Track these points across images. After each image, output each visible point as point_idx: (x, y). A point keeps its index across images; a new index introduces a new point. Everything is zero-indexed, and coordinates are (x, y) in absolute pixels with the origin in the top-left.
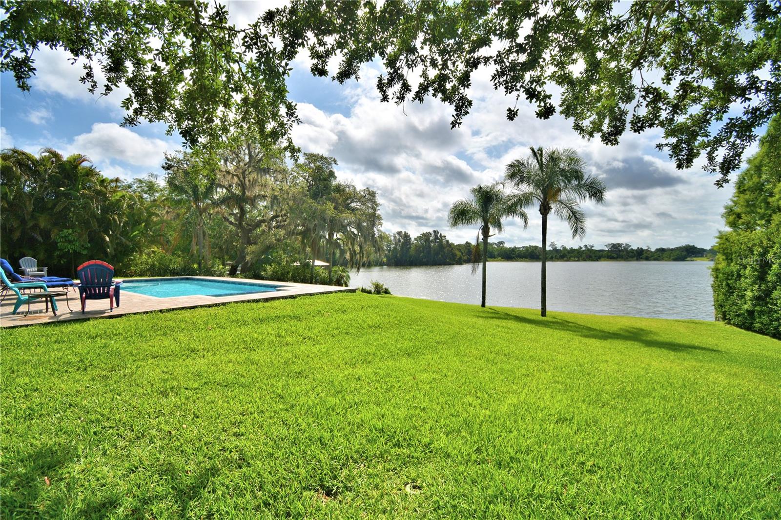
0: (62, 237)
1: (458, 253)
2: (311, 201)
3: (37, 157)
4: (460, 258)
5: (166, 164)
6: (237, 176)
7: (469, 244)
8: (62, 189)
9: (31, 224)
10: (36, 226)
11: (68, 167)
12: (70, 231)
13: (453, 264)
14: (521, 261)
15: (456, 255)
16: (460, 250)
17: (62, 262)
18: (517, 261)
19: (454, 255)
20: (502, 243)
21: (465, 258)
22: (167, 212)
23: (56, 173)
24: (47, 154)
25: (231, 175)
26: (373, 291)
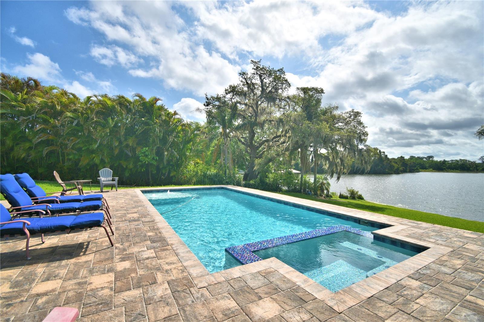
0: (143, 153)
1: (396, 166)
2: (307, 122)
3: (131, 100)
4: (398, 169)
5: (206, 102)
6: (252, 107)
7: (403, 158)
8: (143, 119)
9: (125, 144)
10: (127, 146)
11: (148, 105)
12: (147, 149)
13: (392, 174)
14: (453, 172)
15: (394, 167)
16: (396, 163)
17: (143, 171)
18: (447, 172)
19: (392, 167)
20: (432, 157)
21: (401, 169)
22: (206, 137)
23: (141, 109)
24: (138, 98)
25: (248, 106)
26: (349, 196)
